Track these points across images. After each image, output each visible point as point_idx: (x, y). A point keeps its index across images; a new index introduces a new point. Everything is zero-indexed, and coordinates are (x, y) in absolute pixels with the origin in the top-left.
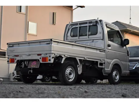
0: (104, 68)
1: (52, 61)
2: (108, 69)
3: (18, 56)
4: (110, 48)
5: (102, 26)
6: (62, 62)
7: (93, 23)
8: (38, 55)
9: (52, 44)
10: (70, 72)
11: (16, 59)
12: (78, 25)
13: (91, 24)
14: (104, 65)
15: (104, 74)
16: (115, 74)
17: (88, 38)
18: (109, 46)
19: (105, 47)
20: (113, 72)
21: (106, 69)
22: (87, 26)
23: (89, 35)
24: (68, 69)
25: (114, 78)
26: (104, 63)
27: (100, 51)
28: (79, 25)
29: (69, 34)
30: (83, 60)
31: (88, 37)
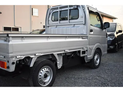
0: (87, 56)
1: (12, 68)
5: (83, 10)
7: (74, 7)
10: (45, 74)
13: (72, 8)
14: (86, 52)
15: (87, 61)
16: (97, 59)
17: (69, 22)
18: (91, 31)
19: (87, 33)
21: (88, 57)
22: (68, 10)
23: (69, 20)
24: (42, 72)
25: (95, 62)
26: (87, 51)
27: (83, 38)
28: (60, 9)
30: (63, 53)
31: (69, 21)
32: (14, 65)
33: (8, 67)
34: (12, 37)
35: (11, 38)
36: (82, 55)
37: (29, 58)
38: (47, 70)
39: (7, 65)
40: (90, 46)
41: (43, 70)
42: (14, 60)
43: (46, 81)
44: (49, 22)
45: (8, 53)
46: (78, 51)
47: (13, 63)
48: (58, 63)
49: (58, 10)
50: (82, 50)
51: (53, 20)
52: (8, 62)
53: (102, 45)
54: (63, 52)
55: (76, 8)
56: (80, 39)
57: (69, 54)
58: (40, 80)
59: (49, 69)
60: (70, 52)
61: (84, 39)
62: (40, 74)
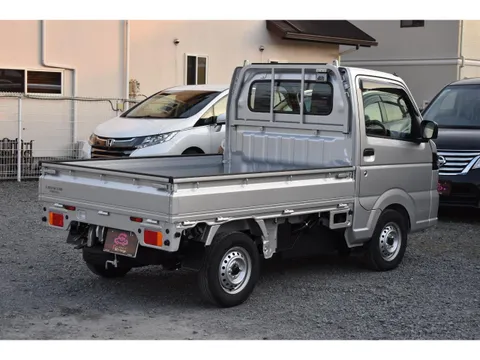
0: (351, 227)
2: (365, 226)
3: (74, 209)
4: (371, 159)
5: (347, 90)
6: (208, 242)
8: (133, 219)
9: (172, 193)
10: (234, 265)
11: (67, 217)
12: (270, 73)
13: (314, 78)
14: (349, 217)
15: (352, 244)
16: (389, 239)
17: (304, 123)
19: (353, 159)
20: (381, 233)
21: (355, 230)
22: (300, 81)
24: (227, 259)
25: (382, 250)
26: (351, 212)
27: (337, 178)
29: (243, 99)
30: (278, 218)
31: (304, 119)
32: (179, 239)
33: (167, 243)
34: (178, 183)
35: (176, 186)
36: (333, 226)
37: (203, 227)
38: (240, 257)
39: (165, 237)
40: (361, 199)
41: (231, 255)
42: (180, 228)
43: (236, 282)
44: (239, 111)
45: (170, 215)
46: (322, 213)
47: (177, 235)
48: (265, 242)
49: (269, 77)
50: (333, 211)
51: (253, 106)
52: (167, 231)
53: (410, 194)
54: (279, 215)
55: (325, 79)
56: (331, 181)
57: (297, 221)
58: (223, 278)
59: (243, 255)
60: (300, 216)
61: (341, 178)
62: (224, 264)
